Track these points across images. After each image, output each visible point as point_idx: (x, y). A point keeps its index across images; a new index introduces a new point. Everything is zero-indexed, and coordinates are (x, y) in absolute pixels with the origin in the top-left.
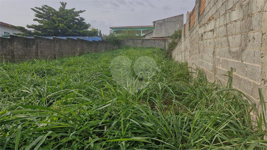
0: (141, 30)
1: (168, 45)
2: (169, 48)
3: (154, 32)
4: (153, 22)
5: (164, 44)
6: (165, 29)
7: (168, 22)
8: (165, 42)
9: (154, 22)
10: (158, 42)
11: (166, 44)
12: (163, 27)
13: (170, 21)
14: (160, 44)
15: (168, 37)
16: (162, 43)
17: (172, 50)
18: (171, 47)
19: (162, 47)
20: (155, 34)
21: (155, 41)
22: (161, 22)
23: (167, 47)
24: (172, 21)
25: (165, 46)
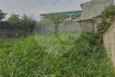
0: (70, 15)
1: (97, 27)
2: (98, 30)
3: (82, 15)
4: (80, 5)
5: (92, 26)
6: (93, 11)
7: (96, 3)
8: (93, 23)
9: (82, 5)
10: (84, 24)
11: (95, 26)
12: (92, 9)
13: (99, 3)
14: (87, 27)
15: (97, 17)
16: (90, 25)
17: (103, 34)
18: (101, 30)
19: (90, 30)
20: (83, 16)
21: (80, 23)
22: (88, 4)
23: (96, 29)
24: (100, 2)
25: (94, 30)
